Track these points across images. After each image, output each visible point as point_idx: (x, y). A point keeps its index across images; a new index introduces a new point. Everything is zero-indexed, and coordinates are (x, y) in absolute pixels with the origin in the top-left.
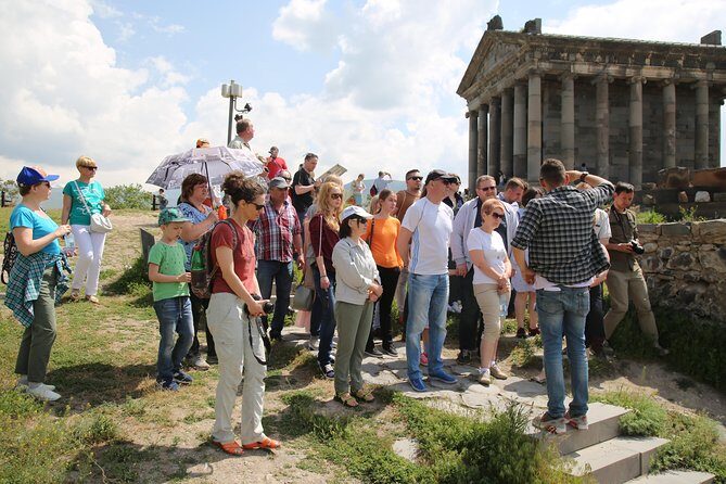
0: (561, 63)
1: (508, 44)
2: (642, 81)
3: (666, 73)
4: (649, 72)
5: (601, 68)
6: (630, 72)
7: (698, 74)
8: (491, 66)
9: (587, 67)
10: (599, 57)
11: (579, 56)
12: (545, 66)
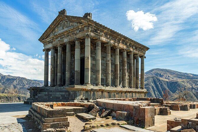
0: (97, 35)
1: (73, 22)
2: (119, 48)
3: (125, 47)
4: (121, 46)
5: (109, 40)
6: (116, 44)
7: (131, 50)
8: (59, 31)
9: (105, 39)
10: (109, 36)
11: (103, 33)
12: (92, 34)
